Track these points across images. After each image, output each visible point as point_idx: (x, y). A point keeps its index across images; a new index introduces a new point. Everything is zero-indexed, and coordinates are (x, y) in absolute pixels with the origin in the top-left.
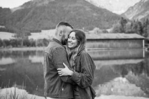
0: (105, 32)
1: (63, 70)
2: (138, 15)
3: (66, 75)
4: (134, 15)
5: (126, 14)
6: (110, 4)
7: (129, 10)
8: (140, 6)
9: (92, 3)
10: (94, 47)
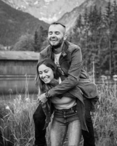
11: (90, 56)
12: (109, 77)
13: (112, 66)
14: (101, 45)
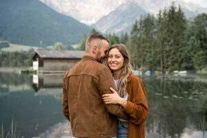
0: (71, 49)
1: (111, 96)
2: (114, 27)
3: (116, 103)
4: (108, 27)
5: (97, 26)
6: (77, 11)
7: (101, 20)
8: (116, 17)
9: (52, 7)
10: (55, 69)
11: (145, 55)
12: (161, 73)
13: (163, 63)
14: (154, 46)
